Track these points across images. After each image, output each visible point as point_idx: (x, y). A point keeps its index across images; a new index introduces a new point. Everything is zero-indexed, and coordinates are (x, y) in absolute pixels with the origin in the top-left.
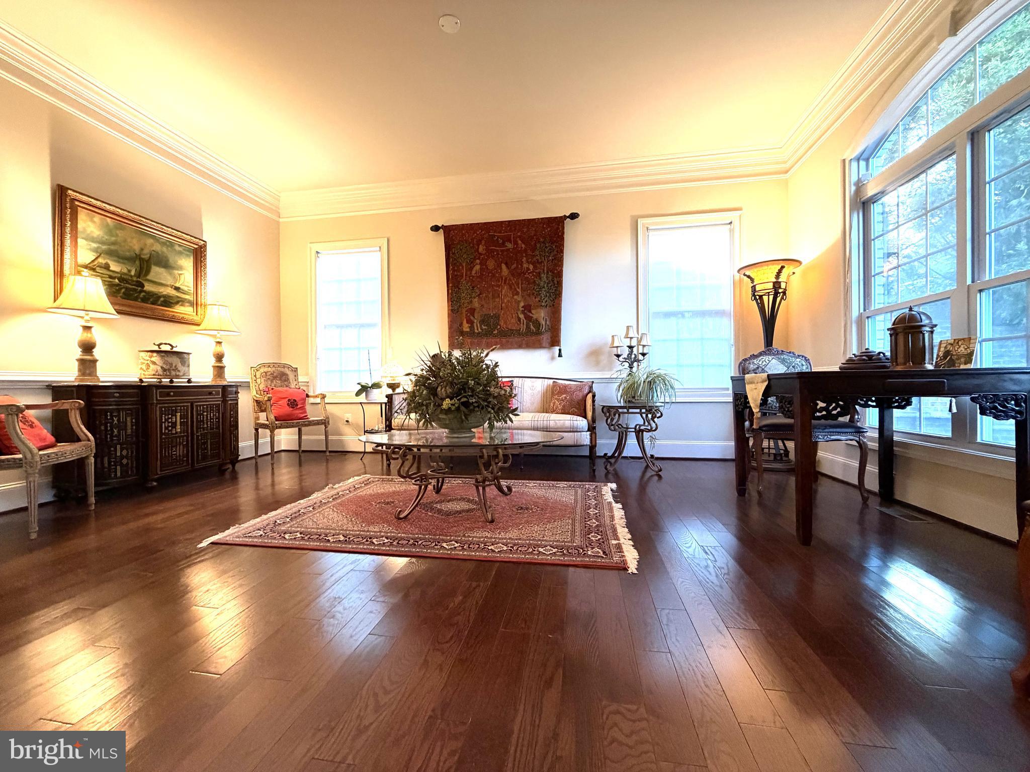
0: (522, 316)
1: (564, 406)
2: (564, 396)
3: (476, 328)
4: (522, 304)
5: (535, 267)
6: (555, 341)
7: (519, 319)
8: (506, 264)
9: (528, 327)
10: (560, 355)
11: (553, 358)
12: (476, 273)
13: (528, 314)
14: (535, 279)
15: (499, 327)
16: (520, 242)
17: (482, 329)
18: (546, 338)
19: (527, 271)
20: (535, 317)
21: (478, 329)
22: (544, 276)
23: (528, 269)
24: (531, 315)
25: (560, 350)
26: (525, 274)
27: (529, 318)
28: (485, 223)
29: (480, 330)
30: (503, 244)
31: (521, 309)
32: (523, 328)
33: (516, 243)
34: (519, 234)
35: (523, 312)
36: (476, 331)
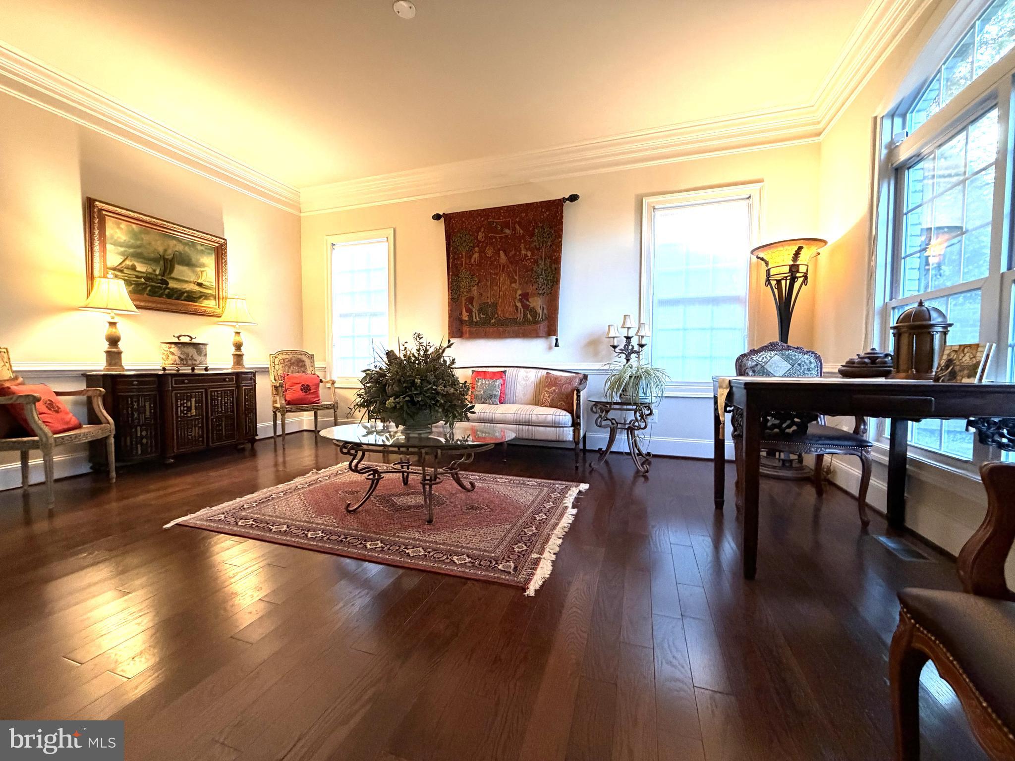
0: (519, 305)
1: (552, 399)
2: (553, 388)
3: (474, 317)
4: (519, 292)
5: (533, 254)
6: (551, 331)
7: (517, 307)
8: (505, 251)
9: (525, 315)
10: (557, 345)
11: (550, 348)
12: (475, 261)
13: (525, 301)
14: (533, 266)
15: (496, 316)
16: (518, 227)
17: (480, 318)
18: (543, 327)
19: (525, 258)
20: (532, 305)
21: (476, 318)
22: (541, 263)
23: (526, 255)
24: (528, 303)
25: (557, 340)
26: (523, 261)
27: (526, 307)
28: (484, 210)
29: (478, 319)
30: (502, 232)
31: (518, 297)
32: (520, 316)
33: (514, 229)
34: (517, 220)
35: (521, 301)
36: (475, 320)
